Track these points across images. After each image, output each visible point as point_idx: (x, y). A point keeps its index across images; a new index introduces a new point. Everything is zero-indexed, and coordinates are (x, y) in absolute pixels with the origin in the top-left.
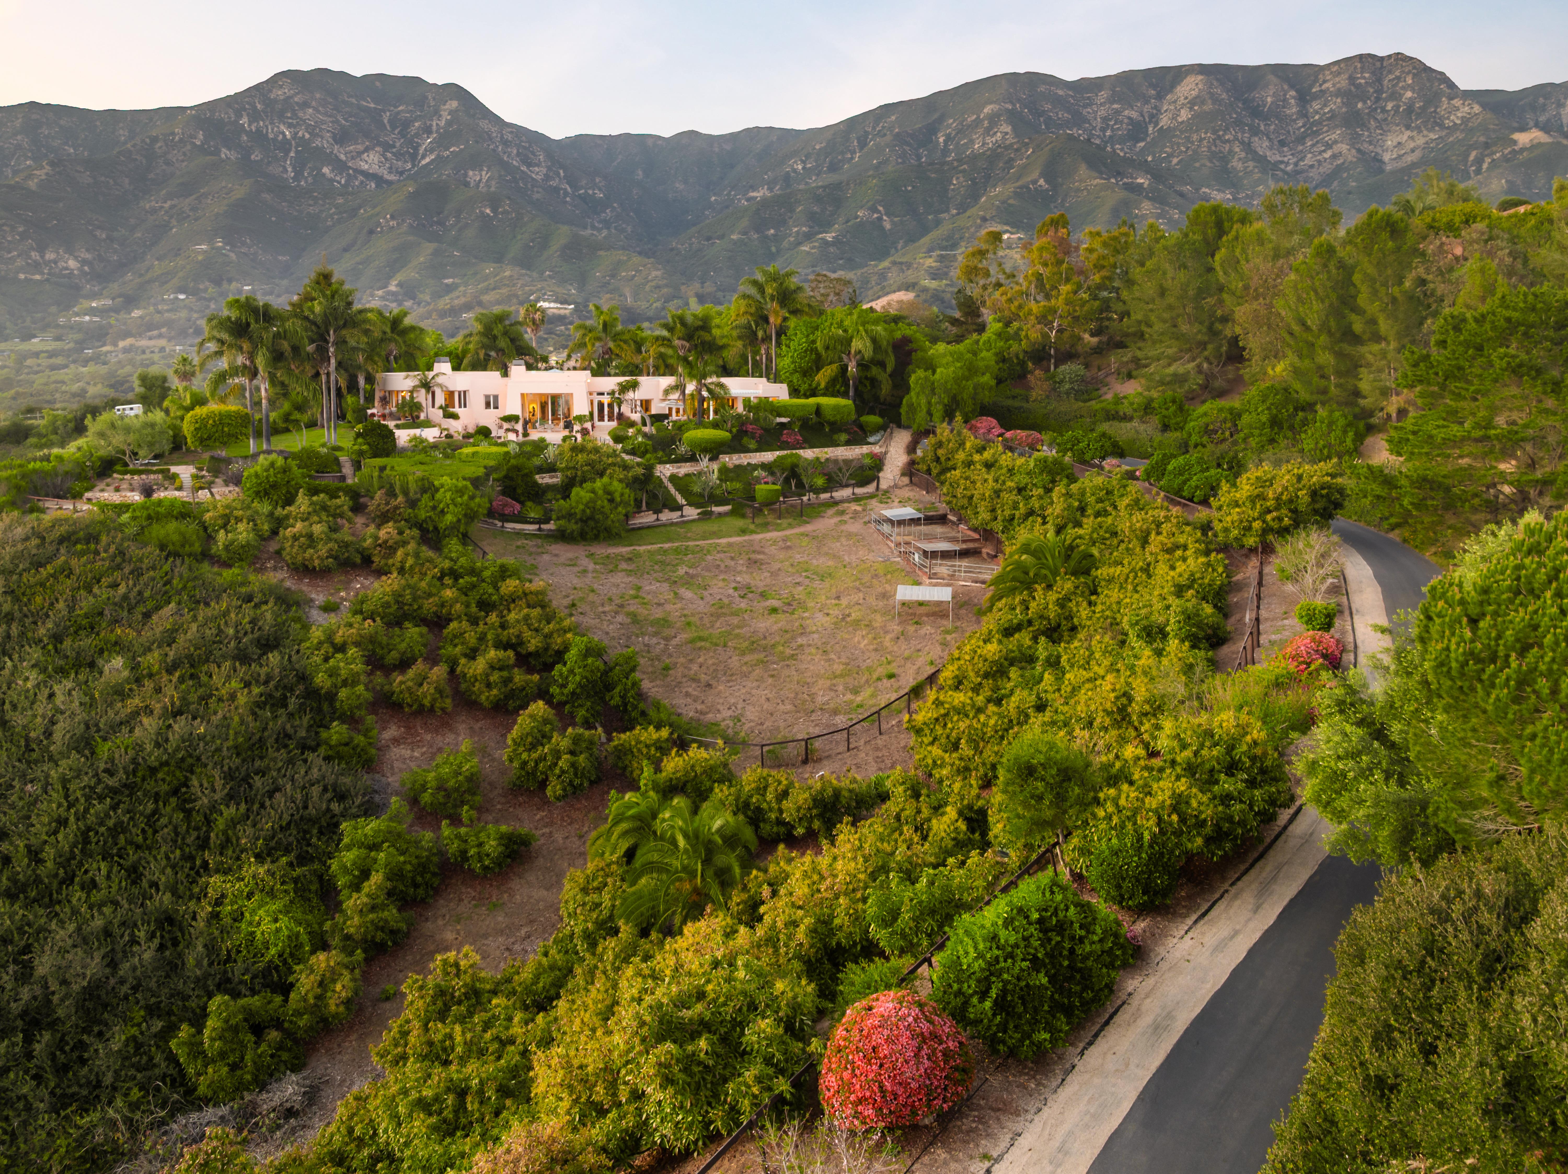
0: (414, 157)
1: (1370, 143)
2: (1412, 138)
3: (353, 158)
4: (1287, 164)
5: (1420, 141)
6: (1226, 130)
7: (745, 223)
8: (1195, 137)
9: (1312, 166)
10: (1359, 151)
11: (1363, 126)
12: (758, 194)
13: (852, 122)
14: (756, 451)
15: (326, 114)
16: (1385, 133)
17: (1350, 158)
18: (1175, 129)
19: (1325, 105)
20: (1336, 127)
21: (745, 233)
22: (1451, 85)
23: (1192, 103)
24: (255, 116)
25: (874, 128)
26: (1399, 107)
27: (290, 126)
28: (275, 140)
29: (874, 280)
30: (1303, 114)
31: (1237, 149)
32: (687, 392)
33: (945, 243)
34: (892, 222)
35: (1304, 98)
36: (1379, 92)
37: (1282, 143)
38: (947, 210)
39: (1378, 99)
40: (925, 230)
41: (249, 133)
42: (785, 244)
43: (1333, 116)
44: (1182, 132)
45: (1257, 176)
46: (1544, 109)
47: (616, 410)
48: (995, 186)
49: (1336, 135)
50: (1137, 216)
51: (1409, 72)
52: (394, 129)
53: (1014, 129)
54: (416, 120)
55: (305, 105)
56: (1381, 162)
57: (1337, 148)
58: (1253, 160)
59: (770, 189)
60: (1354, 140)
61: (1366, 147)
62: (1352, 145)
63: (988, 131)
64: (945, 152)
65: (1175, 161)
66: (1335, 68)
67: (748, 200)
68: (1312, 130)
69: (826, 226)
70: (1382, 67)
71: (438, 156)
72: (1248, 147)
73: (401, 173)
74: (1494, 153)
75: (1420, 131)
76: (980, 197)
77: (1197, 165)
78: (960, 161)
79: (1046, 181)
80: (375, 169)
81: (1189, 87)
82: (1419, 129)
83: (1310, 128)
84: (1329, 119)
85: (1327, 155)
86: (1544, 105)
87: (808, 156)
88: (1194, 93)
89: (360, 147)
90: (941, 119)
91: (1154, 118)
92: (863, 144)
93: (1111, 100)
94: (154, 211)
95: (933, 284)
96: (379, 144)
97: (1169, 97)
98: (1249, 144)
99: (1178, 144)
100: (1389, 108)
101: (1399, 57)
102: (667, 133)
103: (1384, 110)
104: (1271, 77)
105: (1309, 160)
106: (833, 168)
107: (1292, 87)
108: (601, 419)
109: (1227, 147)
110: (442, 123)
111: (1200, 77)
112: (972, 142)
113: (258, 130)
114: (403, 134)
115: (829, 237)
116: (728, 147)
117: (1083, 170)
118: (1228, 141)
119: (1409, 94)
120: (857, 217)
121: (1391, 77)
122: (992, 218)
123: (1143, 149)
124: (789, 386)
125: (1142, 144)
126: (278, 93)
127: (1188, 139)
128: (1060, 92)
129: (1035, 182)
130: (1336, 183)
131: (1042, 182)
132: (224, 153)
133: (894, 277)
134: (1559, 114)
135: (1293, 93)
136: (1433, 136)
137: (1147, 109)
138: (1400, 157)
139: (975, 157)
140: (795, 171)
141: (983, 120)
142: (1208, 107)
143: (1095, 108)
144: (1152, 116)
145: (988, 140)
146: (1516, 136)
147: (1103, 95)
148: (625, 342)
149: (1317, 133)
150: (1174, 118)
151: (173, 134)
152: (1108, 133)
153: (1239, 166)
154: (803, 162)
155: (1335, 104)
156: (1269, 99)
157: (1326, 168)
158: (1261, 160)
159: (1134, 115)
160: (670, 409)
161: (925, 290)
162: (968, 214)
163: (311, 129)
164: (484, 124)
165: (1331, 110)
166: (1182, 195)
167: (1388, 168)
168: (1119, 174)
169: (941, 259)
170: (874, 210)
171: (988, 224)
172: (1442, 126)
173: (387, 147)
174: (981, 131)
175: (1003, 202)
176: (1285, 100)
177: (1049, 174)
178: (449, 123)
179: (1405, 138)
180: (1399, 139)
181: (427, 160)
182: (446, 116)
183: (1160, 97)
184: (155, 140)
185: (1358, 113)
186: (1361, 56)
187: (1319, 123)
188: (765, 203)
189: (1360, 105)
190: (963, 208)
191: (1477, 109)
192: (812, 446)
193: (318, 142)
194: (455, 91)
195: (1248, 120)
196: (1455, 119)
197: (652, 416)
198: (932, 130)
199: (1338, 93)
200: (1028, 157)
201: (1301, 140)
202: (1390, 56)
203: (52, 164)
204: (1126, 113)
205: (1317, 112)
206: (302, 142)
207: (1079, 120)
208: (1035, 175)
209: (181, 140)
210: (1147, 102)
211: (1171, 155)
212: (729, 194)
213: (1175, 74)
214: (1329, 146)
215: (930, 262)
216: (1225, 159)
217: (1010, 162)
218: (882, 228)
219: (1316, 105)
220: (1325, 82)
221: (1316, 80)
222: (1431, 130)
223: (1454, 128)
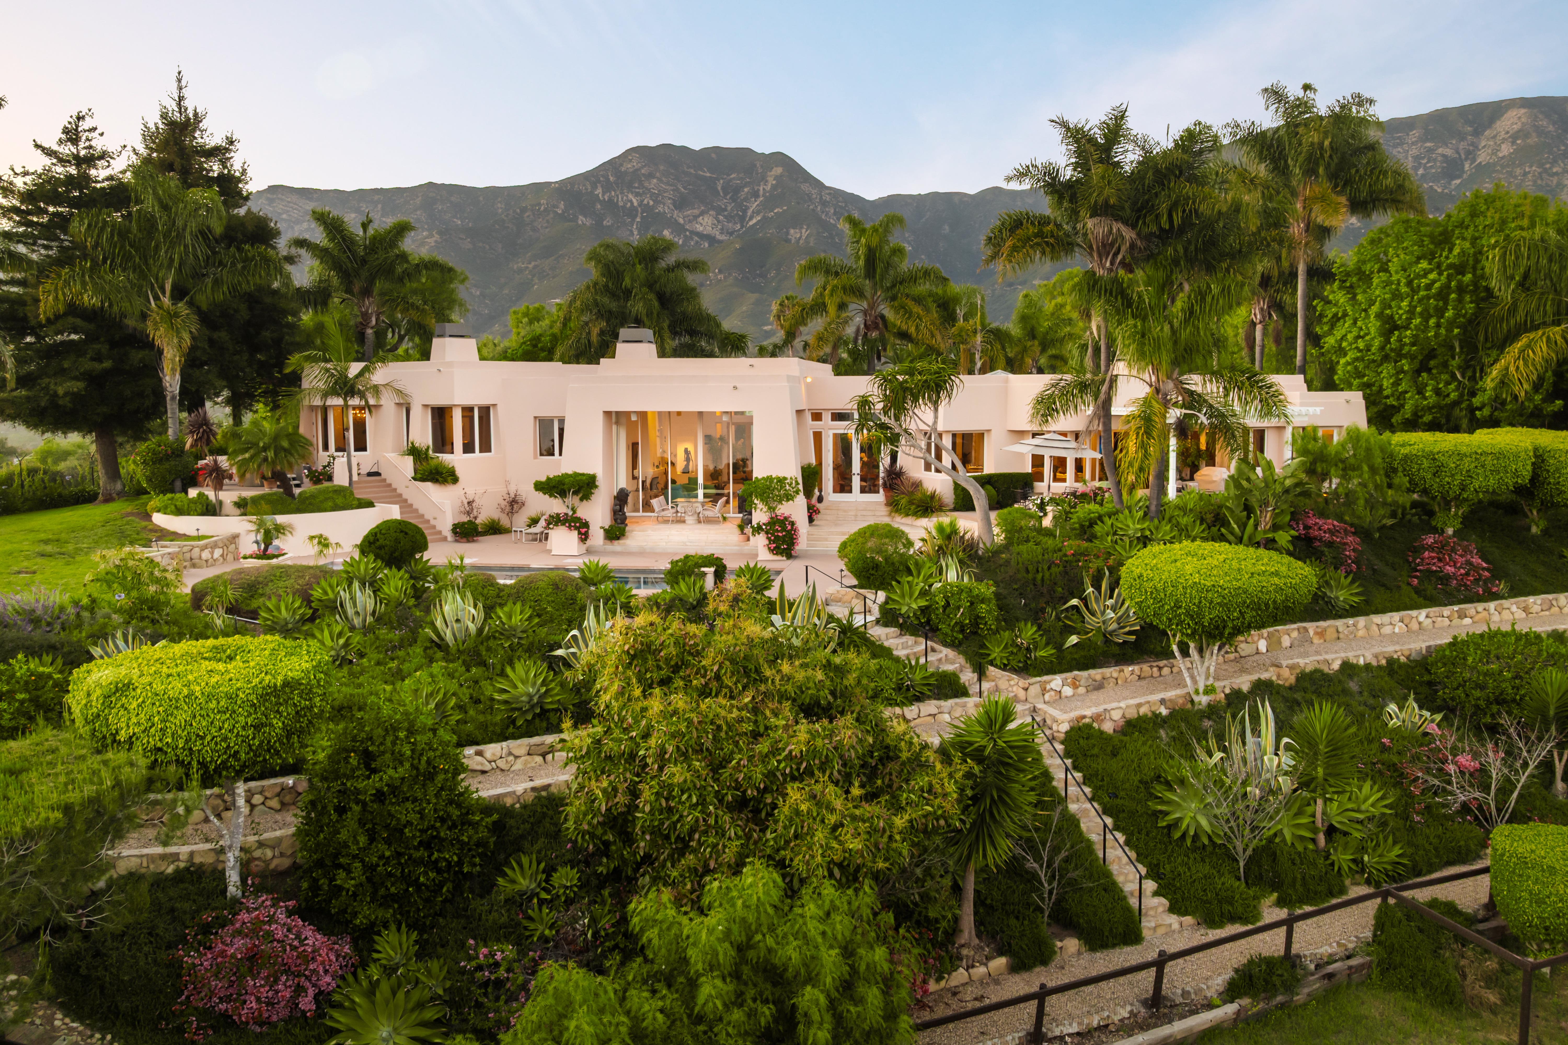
0: (742, 219)
3: (690, 221)
6: (1554, 162)
8: (1518, 171)
14: (1354, 611)
15: (668, 184)
18: (1495, 164)
23: (1514, 138)
24: (607, 187)
27: (637, 195)
28: (624, 207)
32: (1120, 408)
41: (603, 202)
44: (1503, 167)
47: (885, 462)
52: (726, 194)
54: (745, 186)
55: (651, 176)
71: (764, 217)
73: (731, 234)
80: (709, 230)
81: (1510, 122)
88: (1517, 127)
89: (696, 212)
91: (1471, 154)
93: (1423, 139)
94: (520, 271)
96: (713, 208)
97: (1487, 133)
102: (972, 191)
108: (843, 485)
109: (1555, 180)
110: (768, 188)
111: (1523, 111)
113: (610, 200)
114: (733, 199)
118: (1556, 174)
123: (1459, 186)
124: (1370, 402)
125: (1458, 181)
126: (628, 166)
127: (1510, 173)
132: (581, 219)
137: (1463, 145)
142: (1533, 140)
143: (1405, 147)
144: (1468, 153)
147: (1415, 134)
148: (918, 300)
150: (1494, 154)
151: (539, 204)
152: (1421, 172)
159: (1448, 152)
160: (1038, 461)
163: (655, 198)
164: (805, 187)
173: (720, 210)
178: (774, 187)
181: (754, 221)
182: (771, 181)
183: (1477, 133)
184: (524, 210)
192: (1518, 590)
193: (660, 209)
194: (781, 159)
197: (986, 481)
203: (440, 233)
204: (1440, 151)
206: (647, 208)
209: (546, 210)
210: (1463, 139)
213: (1495, 110)
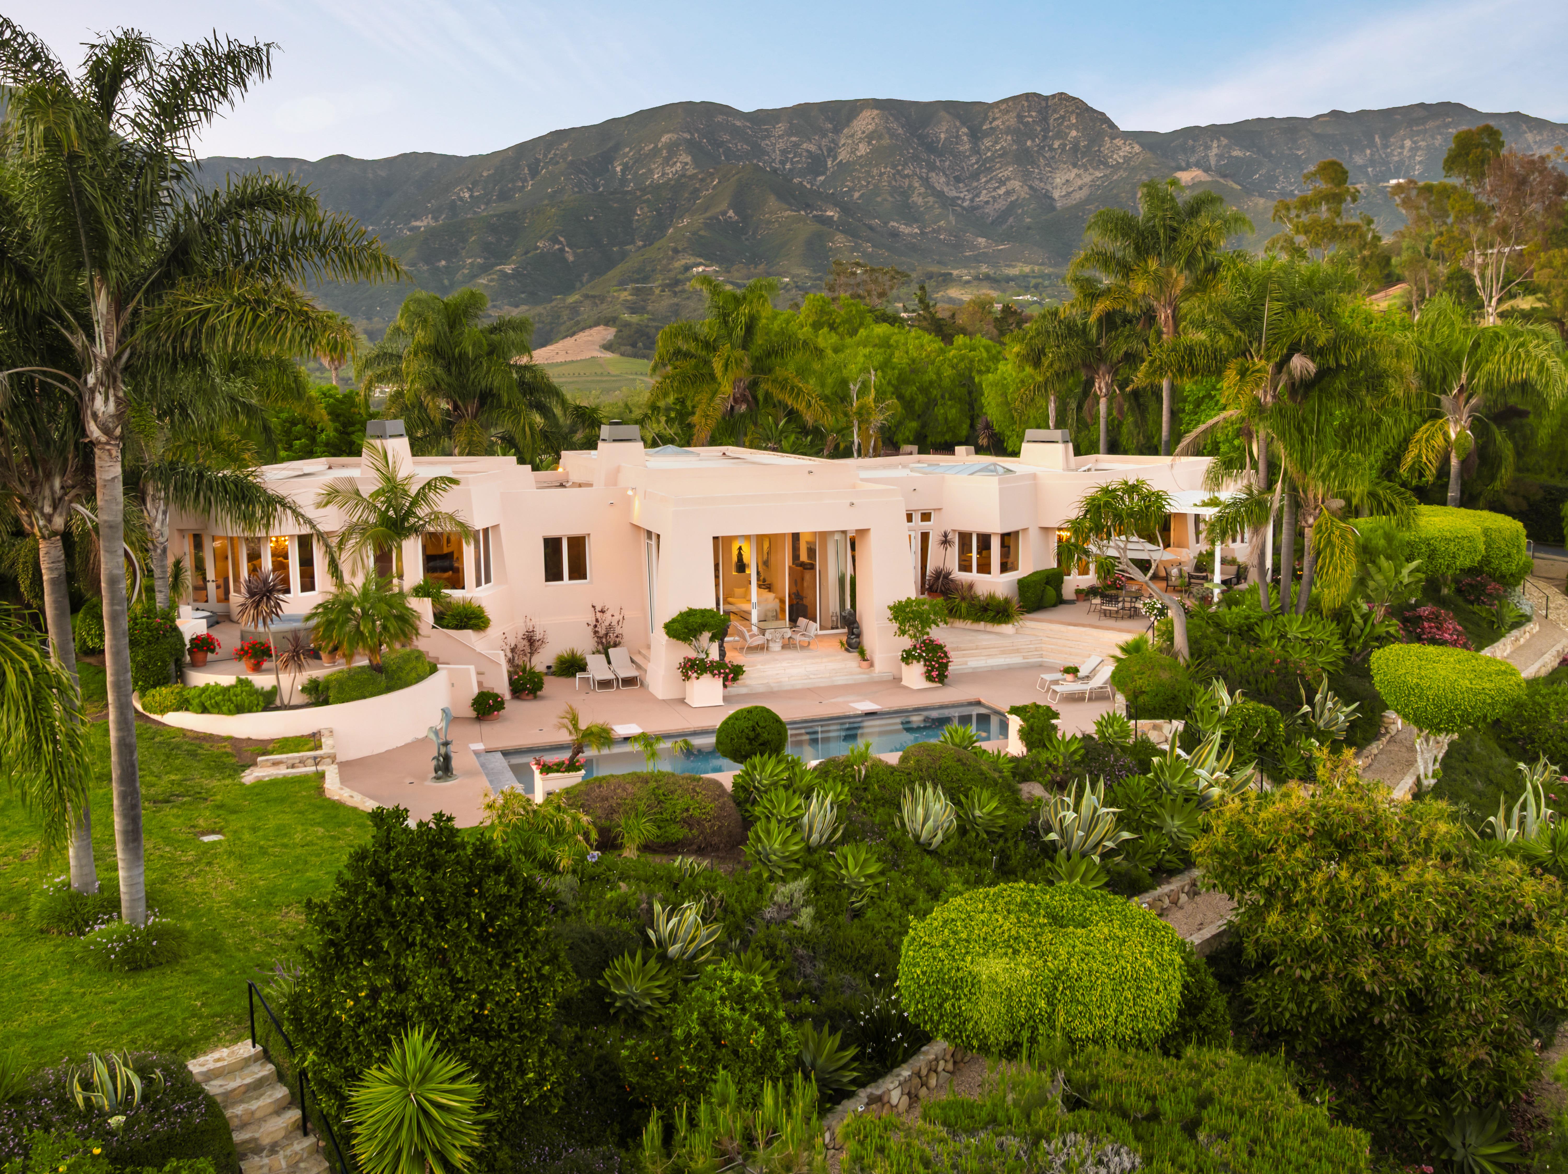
1: (1041, 180)
2: (1078, 176)
4: (964, 200)
5: (1087, 179)
6: (905, 165)
7: (412, 253)
8: (875, 171)
9: (987, 203)
10: (1031, 187)
11: (1033, 163)
12: (421, 224)
13: (521, 148)
16: (1054, 170)
17: (1023, 195)
18: (854, 163)
19: (996, 143)
20: (1008, 164)
21: (413, 265)
22: (1112, 126)
23: (870, 138)
25: (545, 156)
26: (1065, 145)
29: (565, 315)
30: (976, 151)
31: (917, 185)
33: (636, 276)
34: (576, 255)
35: (976, 135)
36: (1046, 130)
37: (958, 179)
38: (633, 242)
39: (1045, 137)
40: (610, 263)
42: (459, 277)
43: (1004, 153)
44: (862, 166)
45: (937, 211)
46: (1193, 150)
48: (681, 217)
49: (1008, 172)
50: (831, 249)
51: (1073, 112)
53: (695, 160)
56: (1052, 199)
57: (1010, 185)
58: (933, 195)
59: (435, 219)
60: (1026, 177)
61: (1037, 184)
62: (1024, 182)
63: (667, 161)
64: (623, 181)
65: (857, 195)
66: (1004, 107)
67: (410, 230)
68: (986, 167)
69: (504, 258)
70: (1047, 106)
72: (926, 181)
75: (1086, 170)
76: (666, 228)
77: (879, 199)
78: (644, 190)
79: (736, 213)
81: (865, 122)
82: (1084, 166)
83: (984, 164)
84: (1001, 156)
85: (1002, 191)
86: (1194, 147)
87: (475, 183)
88: (871, 127)
90: (617, 148)
91: (832, 152)
92: (534, 173)
93: (790, 133)
95: (635, 319)
97: (846, 131)
98: (927, 178)
99: (859, 179)
100: (1056, 146)
101: (1062, 97)
103: (1051, 149)
104: (943, 114)
105: (984, 196)
106: (504, 196)
107: (964, 123)
109: (907, 182)
111: (876, 112)
112: (651, 172)
115: (508, 269)
116: (383, 173)
117: (772, 202)
118: (907, 176)
119: (1074, 133)
120: (537, 248)
121: (1056, 116)
122: (684, 250)
123: (823, 183)
125: (822, 178)
127: (868, 173)
128: (738, 123)
129: (724, 213)
130: (1011, 220)
131: (731, 213)
133: (587, 311)
134: (1207, 156)
135: (965, 130)
136: (1099, 174)
137: (825, 142)
138: (1069, 194)
139: (656, 188)
140: (461, 199)
141: (661, 150)
142: (886, 141)
143: (773, 140)
144: (830, 150)
145: (668, 170)
146: (1179, 175)
147: (781, 127)
149: (990, 170)
150: (853, 152)
152: (788, 166)
153: (920, 201)
154: (470, 190)
155: (1006, 141)
156: (943, 136)
157: (1001, 205)
158: (940, 195)
159: (813, 148)
161: (627, 325)
162: (657, 245)
165: (1002, 148)
166: (871, 228)
167: (1058, 205)
168: (808, 206)
169: (637, 292)
170: (556, 241)
171: (680, 256)
172: (1106, 164)
174: (660, 160)
175: (694, 234)
176: (958, 137)
177: (738, 204)
179: (1073, 175)
180: (1067, 177)
183: (837, 130)
185: (1027, 150)
186: (1027, 96)
187: (992, 159)
188: (432, 233)
189: (1029, 143)
190: (649, 240)
191: (1137, 148)
195: (924, 156)
196: (1118, 157)
198: (607, 158)
199: (1008, 131)
200: (714, 188)
201: (975, 176)
202: (1054, 96)
204: (805, 146)
205: (989, 149)
207: (758, 151)
208: (724, 206)
210: (824, 135)
211: (852, 190)
212: (388, 224)
213: (852, 109)
214: (1002, 183)
215: (625, 295)
216: (906, 194)
217: (696, 193)
218: (565, 260)
219: (987, 142)
220: (994, 119)
221: (986, 118)
222: (1097, 168)
223: (1117, 167)
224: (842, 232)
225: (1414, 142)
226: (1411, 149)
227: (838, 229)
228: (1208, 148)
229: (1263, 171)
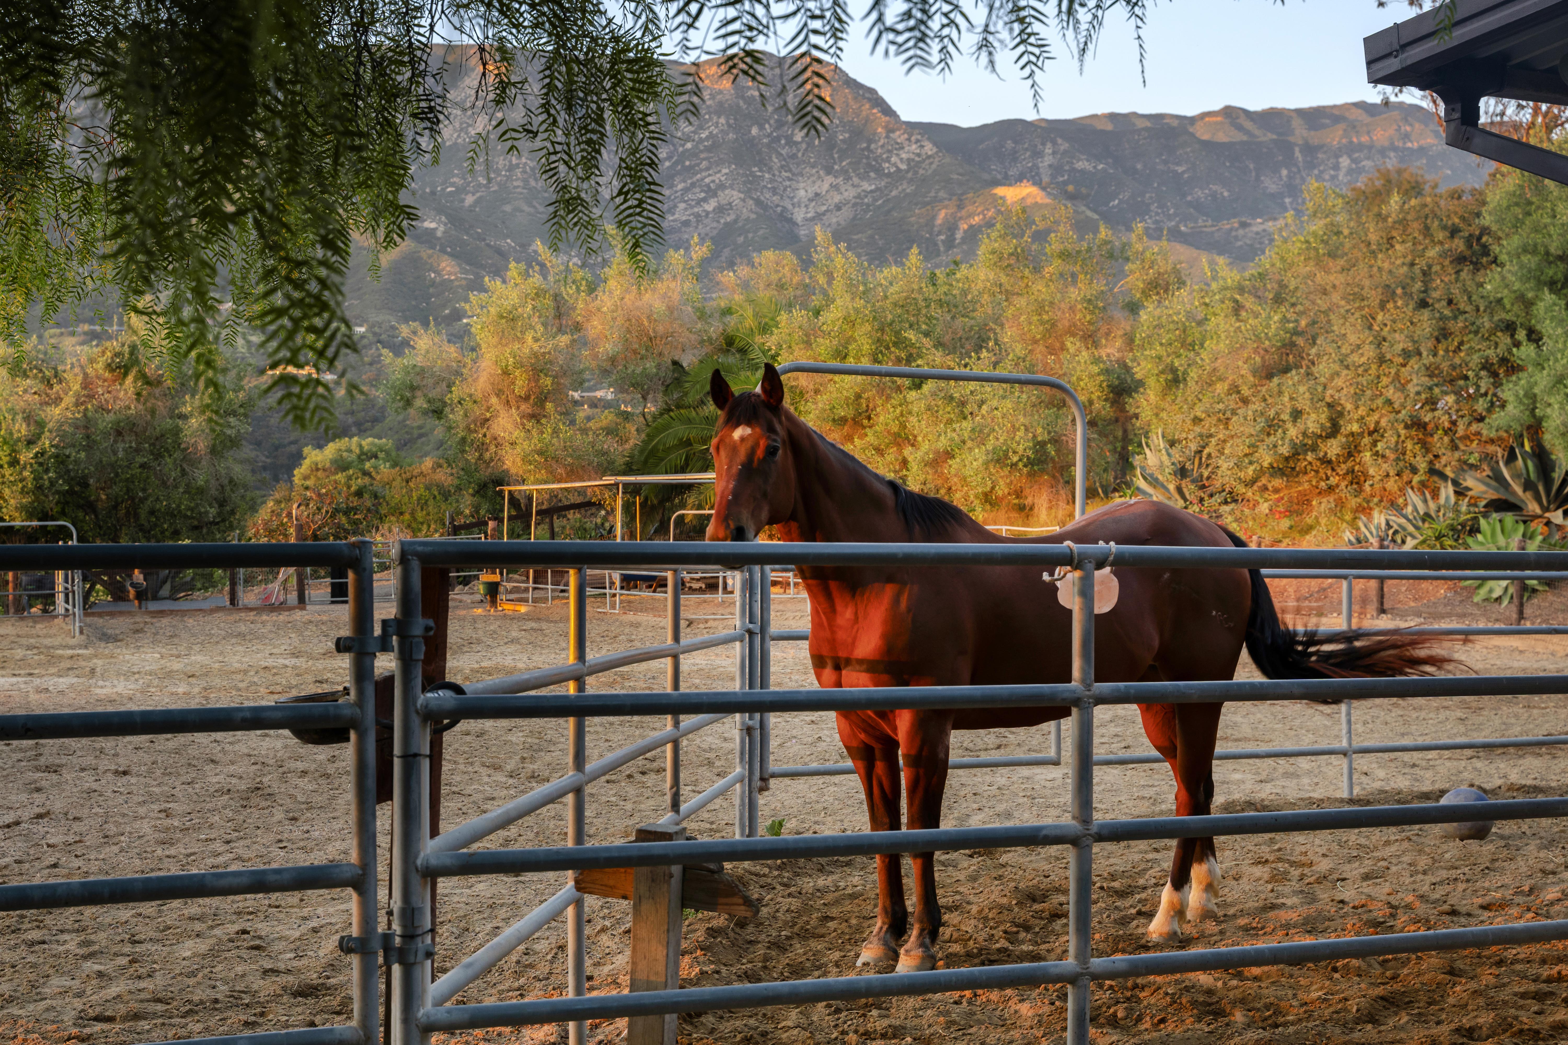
1: (774, 191)
2: (835, 187)
5: (849, 193)
9: (686, 223)
10: (758, 202)
11: (762, 163)
16: (795, 176)
17: (745, 214)
18: (466, 147)
19: (700, 128)
20: (720, 163)
22: (888, 111)
39: (781, 123)
43: (715, 145)
44: (478, 153)
49: (722, 174)
50: (433, 283)
56: (791, 222)
57: (725, 196)
60: (750, 185)
61: (767, 197)
62: (748, 193)
65: (469, 200)
68: (683, 166)
70: (783, 74)
74: (971, 215)
75: (848, 179)
77: (508, 208)
82: (844, 172)
84: (708, 149)
85: (710, 206)
86: (1014, 151)
99: (474, 173)
100: (798, 138)
105: (681, 213)
119: (826, 119)
121: (797, 90)
127: (489, 164)
130: (726, 253)
134: (1036, 167)
136: (867, 186)
138: (819, 216)
146: (1000, 191)
149: (691, 170)
150: (463, 129)
155: (717, 126)
157: (709, 227)
165: (711, 136)
166: (500, 253)
167: (803, 232)
172: (879, 171)
179: (826, 186)
180: (816, 188)
185: (752, 143)
187: (693, 154)
189: (755, 131)
191: (929, 148)
196: (898, 161)
199: (720, 110)
202: (792, 59)
205: (688, 139)
211: (461, 191)
213: (459, 59)
214: (711, 192)
222: (864, 177)
223: (898, 176)
224: (452, 255)
225: (1354, 161)
226: (1350, 172)
227: (443, 251)
228: (1038, 154)
229: (1125, 195)
